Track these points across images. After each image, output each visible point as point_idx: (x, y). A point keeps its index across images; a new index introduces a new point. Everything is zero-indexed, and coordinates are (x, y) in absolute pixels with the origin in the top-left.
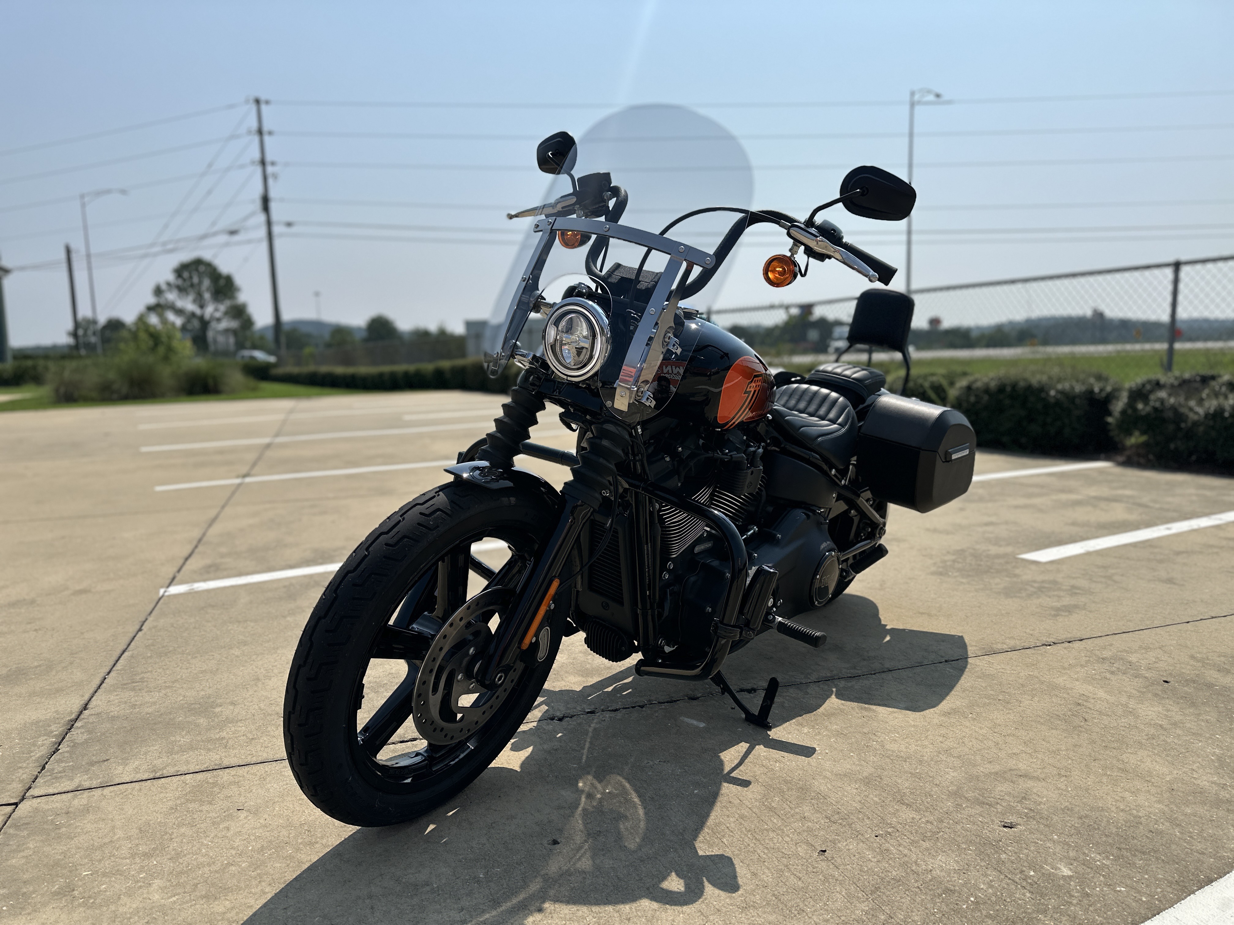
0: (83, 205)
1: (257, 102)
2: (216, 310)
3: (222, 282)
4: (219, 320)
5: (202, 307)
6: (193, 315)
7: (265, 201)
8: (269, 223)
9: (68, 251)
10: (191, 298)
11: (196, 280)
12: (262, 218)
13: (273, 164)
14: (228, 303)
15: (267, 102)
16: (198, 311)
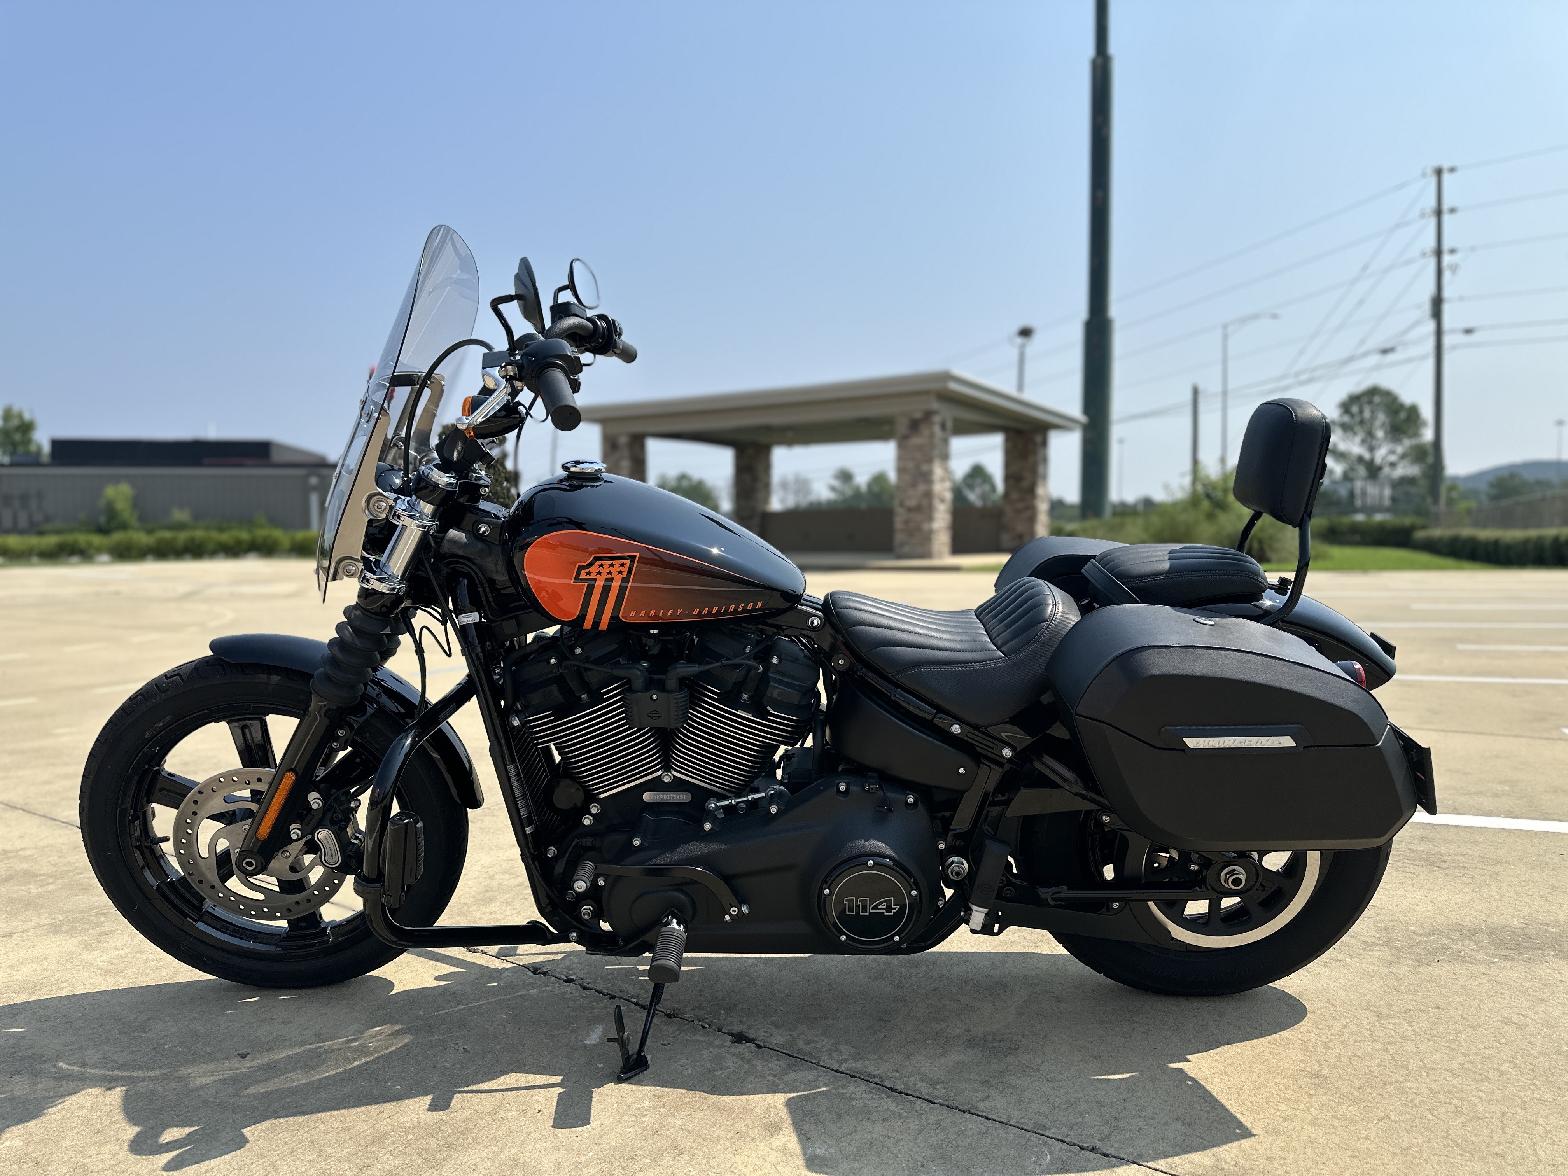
0: (1225, 337)
1: (1439, 172)
2: (1392, 452)
3: (1403, 415)
4: (1393, 465)
5: (1372, 449)
6: (1360, 459)
7: (1437, 303)
8: (1439, 333)
9: (1196, 392)
10: (1358, 439)
11: (1367, 414)
12: (1431, 326)
13: (1452, 251)
14: (1407, 443)
15: (1452, 170)
16: (1367, 456)
